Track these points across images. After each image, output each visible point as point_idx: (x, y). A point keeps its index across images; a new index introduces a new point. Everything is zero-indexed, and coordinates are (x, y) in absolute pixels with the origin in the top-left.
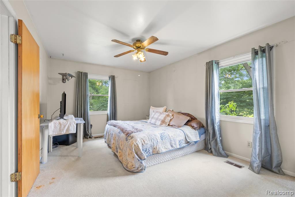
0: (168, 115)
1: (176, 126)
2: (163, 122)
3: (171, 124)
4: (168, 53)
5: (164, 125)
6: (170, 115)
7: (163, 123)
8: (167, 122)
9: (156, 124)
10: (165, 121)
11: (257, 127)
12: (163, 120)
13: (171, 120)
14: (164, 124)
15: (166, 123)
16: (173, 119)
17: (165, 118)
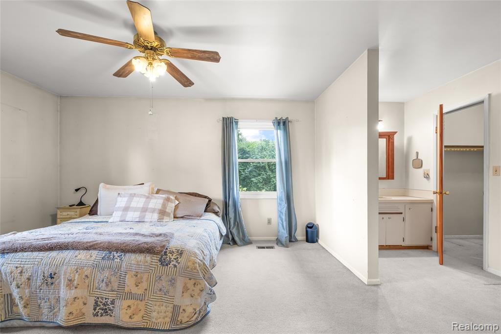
0: (168, 200)
1: (192, 216)
2: (163, 213)
3: (179, 214)
4: (193, 84)
5: (166, 219)
6: (172, 199)
7: (164, 215)
8: (170, 212)
9: (146, 220)
10: (167, 211)
11: (282, 200)
12: (161, 210)
13: (177, 207)
14: (165, 217)
15: (168, 215)
16: (180, 204)
17: (164, 205)
